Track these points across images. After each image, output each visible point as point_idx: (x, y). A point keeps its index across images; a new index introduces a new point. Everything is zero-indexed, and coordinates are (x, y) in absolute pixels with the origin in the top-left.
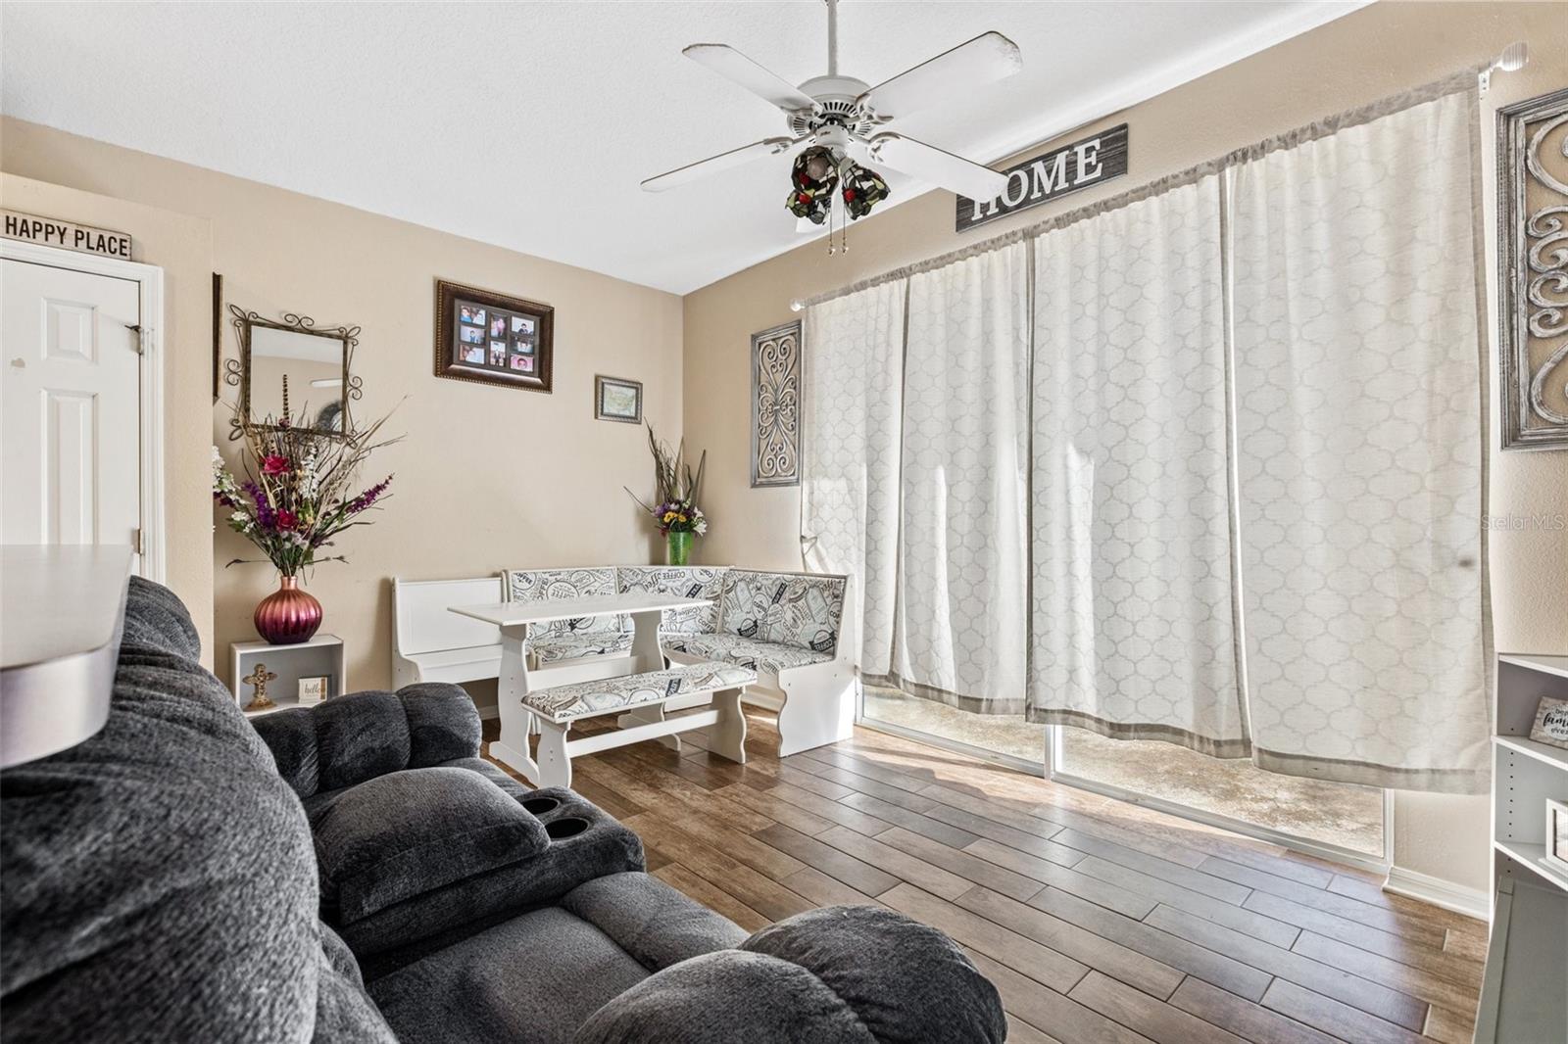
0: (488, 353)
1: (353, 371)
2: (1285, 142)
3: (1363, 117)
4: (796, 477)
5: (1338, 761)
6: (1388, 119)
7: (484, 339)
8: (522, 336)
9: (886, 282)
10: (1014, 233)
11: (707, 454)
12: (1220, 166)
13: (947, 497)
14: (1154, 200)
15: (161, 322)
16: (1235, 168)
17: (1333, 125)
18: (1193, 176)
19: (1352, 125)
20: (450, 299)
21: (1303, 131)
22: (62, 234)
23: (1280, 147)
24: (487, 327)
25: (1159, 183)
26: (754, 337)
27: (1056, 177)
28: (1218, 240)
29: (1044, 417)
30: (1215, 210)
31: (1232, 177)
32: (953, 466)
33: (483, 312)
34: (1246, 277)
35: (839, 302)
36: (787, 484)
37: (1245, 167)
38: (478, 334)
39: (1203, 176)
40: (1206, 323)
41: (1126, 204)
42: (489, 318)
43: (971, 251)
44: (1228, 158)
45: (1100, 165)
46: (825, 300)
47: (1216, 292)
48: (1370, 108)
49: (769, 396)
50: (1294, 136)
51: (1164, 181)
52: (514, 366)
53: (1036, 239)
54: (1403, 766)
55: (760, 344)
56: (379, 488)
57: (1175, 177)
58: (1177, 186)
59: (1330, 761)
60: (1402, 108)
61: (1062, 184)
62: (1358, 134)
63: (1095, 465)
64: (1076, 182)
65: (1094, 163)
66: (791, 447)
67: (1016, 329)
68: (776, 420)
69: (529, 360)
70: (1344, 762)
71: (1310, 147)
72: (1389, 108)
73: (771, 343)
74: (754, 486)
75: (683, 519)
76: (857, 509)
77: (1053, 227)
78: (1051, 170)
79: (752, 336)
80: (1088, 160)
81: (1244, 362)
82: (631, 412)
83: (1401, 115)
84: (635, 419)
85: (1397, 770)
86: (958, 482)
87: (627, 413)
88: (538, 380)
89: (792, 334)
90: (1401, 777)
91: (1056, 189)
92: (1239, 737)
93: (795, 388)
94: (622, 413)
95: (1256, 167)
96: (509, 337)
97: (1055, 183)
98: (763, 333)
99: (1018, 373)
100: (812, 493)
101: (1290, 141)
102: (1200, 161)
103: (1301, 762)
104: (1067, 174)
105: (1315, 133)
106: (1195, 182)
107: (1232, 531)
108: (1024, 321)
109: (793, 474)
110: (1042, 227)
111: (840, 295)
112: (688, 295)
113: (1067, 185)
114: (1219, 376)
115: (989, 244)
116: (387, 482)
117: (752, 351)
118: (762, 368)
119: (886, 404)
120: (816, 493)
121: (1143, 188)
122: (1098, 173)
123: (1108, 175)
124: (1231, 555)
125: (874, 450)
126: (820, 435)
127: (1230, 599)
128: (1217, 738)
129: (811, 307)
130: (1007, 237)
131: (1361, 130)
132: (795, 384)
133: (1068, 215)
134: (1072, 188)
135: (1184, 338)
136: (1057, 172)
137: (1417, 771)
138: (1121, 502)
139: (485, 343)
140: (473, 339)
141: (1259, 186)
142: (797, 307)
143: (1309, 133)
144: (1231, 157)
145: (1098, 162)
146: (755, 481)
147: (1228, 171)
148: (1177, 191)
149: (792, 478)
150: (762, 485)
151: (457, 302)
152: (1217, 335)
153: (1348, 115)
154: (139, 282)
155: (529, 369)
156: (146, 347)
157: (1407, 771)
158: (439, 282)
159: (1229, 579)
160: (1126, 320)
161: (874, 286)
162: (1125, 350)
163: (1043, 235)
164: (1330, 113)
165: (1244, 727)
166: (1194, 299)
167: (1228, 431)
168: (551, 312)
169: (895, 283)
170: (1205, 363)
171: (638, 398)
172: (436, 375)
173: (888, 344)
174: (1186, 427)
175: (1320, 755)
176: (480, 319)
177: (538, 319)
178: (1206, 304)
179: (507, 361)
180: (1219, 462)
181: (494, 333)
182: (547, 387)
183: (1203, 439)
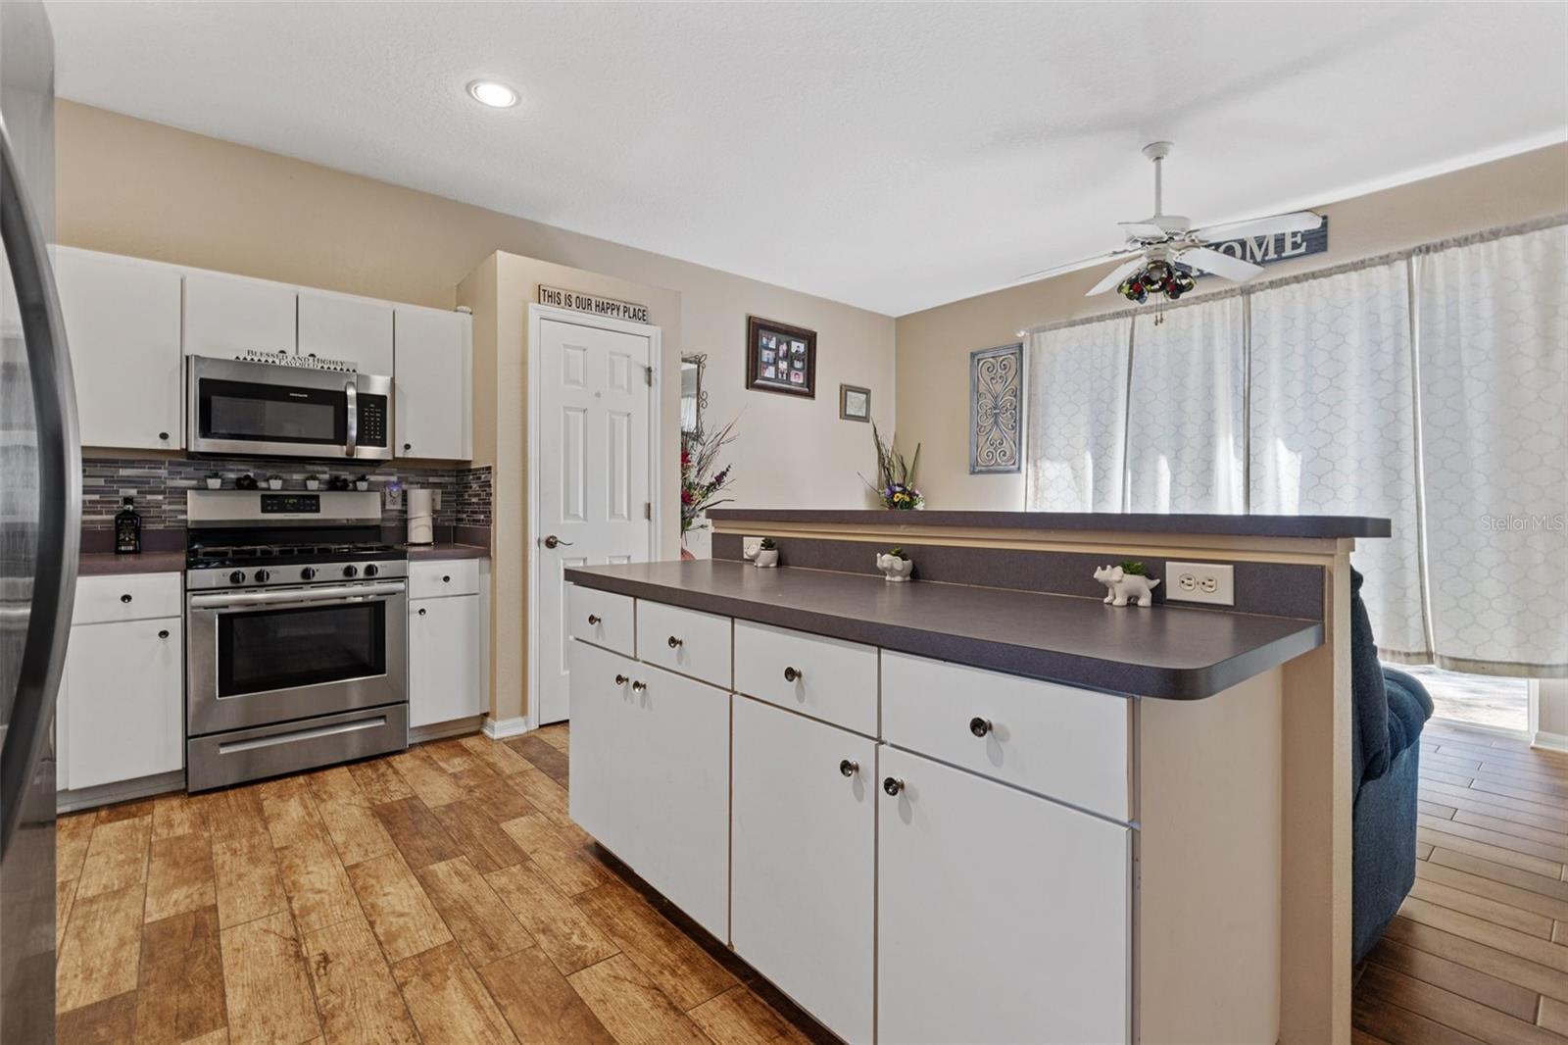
0: (777, 369)
1: (702, 389)
2: (1459, 243)
3: (1519, 231)
4: (1017, 466)
5: (1499, 663)
6: (1537, 234)
7: (775, 359)
8: (797, 356)
9: (1111, 319)
10: (1233, 290)
11: (921, 447)
12: (1408, 255)
13: (1171, 484)
14: (1354, 275)
15: (659, 363)
16: (1420, 257)
17: (1495, 235)
18: (1386, 260)
19: (1510, 235)
20: (757, 328)
21: (1473, 236)
22: (618, 309)
23: (1455, 246)
24: (777, 350)
25: (1358, 263)
26: (973, 355)
27: (1267, 249)
28: (1407, 306)
29: (1260, 426)
30: (1405, 286)
31: (1418, 264)
32: (1176, 461)
33: (774, 339)
34: (1429, 334)
35: (1064, 332)
36: (1008, 472)
37: (1427, 257)
38: (772, 355)
39: (1395, 260)
40: (1397, 363)
41: (1331, 275)
42: (779, 343)
43: (1193, 301)
44: (1414, 250)
45: (1305, 244)
46: (1050, 330)
47: (1405, 342)
48: (1524, 226)
49: (988, 401)
50: (1466, 239)
51: (1363, 262)
52: (793, 379)
53: (1252, 296)
54: (1547, 663)
55: (979, 360)
56: (723, 474)
57: (1371, 259)
58: (1374, 266)
59: (1493, 663)
60: (1548, 227)
61: (1272, 255)
62: (1515, 242)
63: (1303, 461)
64: (1284, 255)
65: (1299, 241)
66: (1011, 443)
67: (1235, 361)
68: (996, 422)
69: (801, 374)
70: (1504, 663)
71: (1480, 248)
72: (1537, 226)
73: (991, 360)
74: (973, 472)
75: (907, 499)
76: (1081, 491)
77: (1267, 288)
78: (1262, 244)
79: (972, 354)
80: (1294, 240)
81: (1428, 391)
82: (863, 413)
83: (1547, 232)
84: (865, 419)
85: (1543, 666)
86: (1181, 472)
87: (860, 414)
88: (807, 389)
89: (1012, 354)
90: (1546, 671)
91: (1267, 258)
92: (1424, 650)
93: (1015, 396)
94: (857, 414)
95: (1437, 258)
96: (789, 357)
97: (1266, 253)
98: (983, 352)
99: (1236, 393)
100: (1037, 479)
101: (1463, 242)
102: (1394, 249)
103: (1472, 664)
104: (1276, 248)
105: (1482, 238)
106: (1387, 264)
107: (1419, 508)
108: (1241, 355)
109: (1014, 464)
110: (1258, 287)
111: (1066, 327)
112: (901, 317)
113: (1276, 256)
114: (1408, 400)
115: (1210, 296)
116: (727, 470)
117: (971, 366)
118: (981, 379)
119: (1113, 412)
120: (1041, 480)
121: (1344, 266)
122: (1303, 249)
123: (1310, 251)
124: (1418, 524)
125: (1102, 447)
126: (1045, 434)
127: (1417, 554)
128: (1406, 651)
129: (1035, 335)
130: (1226, 292)
131: (1517, 239)
132: (1017, 394)
133: (1281, 280)
134: (1280, 259)
135: (1379, 373)
136: (1267, 246)
137: (1557, 666)
138: (1327, 487)
139: (775, 363)
140: (768, 359)
141: (1439, 271)
142: (1021, 334)
143: (1478, 238)
144: (1417, 250)
145: (1302, 241)
146: (974, 469)
147: (1414, 259)
148: (1373, 269)
149: (1013, 467)
150: (981, 472)
151: (761, 331)
152: (1407, 373)
153: (1508, 229)
154: (648, 337)
155: (801, 381)
156: (653, 382)
157: (1550, 666)
158: (750, 317)
159: (1416, 540)
160: (1331, 358)
161: (1099, 321)
162: (1331, 380)
163: (1258, 293)
164: (1494, 226)
165: (1427, 644)
166: (1388, 346)
167: (1416, 439)
168: (815, 335)
169: (1121, 321)
170: (1397, 390)
171: (868, 401)
172: (747, 388)
173: (1115, 367)
174: (1382, 436)
175: (1487, 659)
176: (772, 345)
177: (806, 342)
178: (1397, 351)
179: (788, 375)
180: (1408, 460)
181: (781, 354)
182: (811, 395)
183: (1397, 444)
